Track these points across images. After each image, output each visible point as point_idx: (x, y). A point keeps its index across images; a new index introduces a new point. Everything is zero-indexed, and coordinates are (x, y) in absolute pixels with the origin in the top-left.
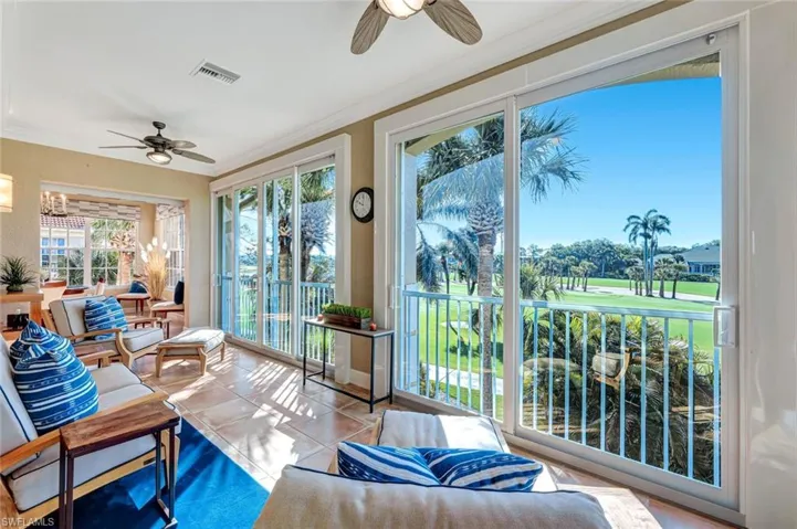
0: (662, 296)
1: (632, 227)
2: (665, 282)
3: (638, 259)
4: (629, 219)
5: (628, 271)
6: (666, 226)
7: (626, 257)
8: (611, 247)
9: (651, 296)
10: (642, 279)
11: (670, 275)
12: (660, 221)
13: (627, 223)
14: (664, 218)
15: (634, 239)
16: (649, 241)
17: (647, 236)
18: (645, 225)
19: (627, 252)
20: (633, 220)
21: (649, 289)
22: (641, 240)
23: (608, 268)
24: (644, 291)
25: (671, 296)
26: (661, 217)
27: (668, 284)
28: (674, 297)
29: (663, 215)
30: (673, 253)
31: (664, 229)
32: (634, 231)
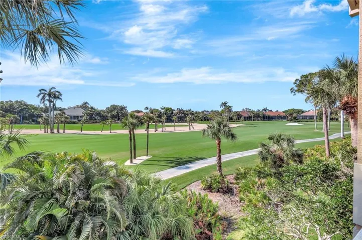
0: (58, 132)
1: (42, 95)
2: (60, 125)
3: (43, 113)
4: (40, 91)
5: (40, 120)
6: (60, 97)
7: (36, 112)
8: (27, 106)
9: (53, 133)
10: (48, 124)
11: (62, 122)
12: (57, 93)
13: (39, 93)
14: (59, 92)
15: (44, 102)
16: (52, 104)
17: (50, 101)
18: (50, 95)
19: (36, 109)
20: (43, 92)
21: (52, 130)
22: (47, 103)
23: (25, 118)
24: (49, 130)
25: (63, 132)
26: (57, 92)
27: (61, 125)
28: (64, 132)
29: (59, 91)
30: (60, 110)
31: (59, 98)
32: (43, 98)
